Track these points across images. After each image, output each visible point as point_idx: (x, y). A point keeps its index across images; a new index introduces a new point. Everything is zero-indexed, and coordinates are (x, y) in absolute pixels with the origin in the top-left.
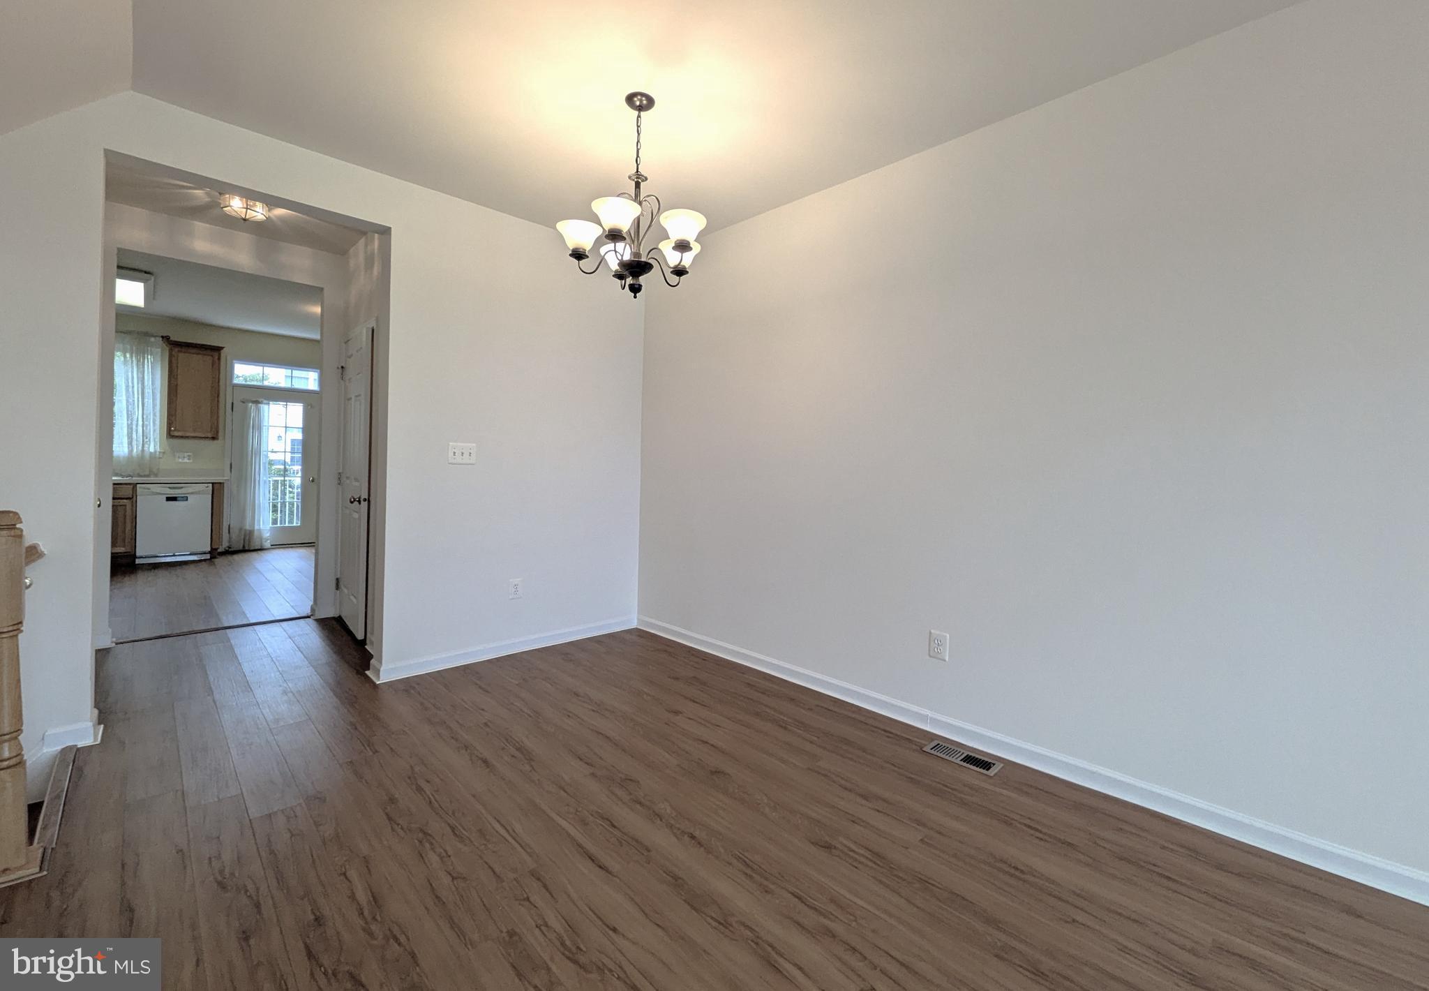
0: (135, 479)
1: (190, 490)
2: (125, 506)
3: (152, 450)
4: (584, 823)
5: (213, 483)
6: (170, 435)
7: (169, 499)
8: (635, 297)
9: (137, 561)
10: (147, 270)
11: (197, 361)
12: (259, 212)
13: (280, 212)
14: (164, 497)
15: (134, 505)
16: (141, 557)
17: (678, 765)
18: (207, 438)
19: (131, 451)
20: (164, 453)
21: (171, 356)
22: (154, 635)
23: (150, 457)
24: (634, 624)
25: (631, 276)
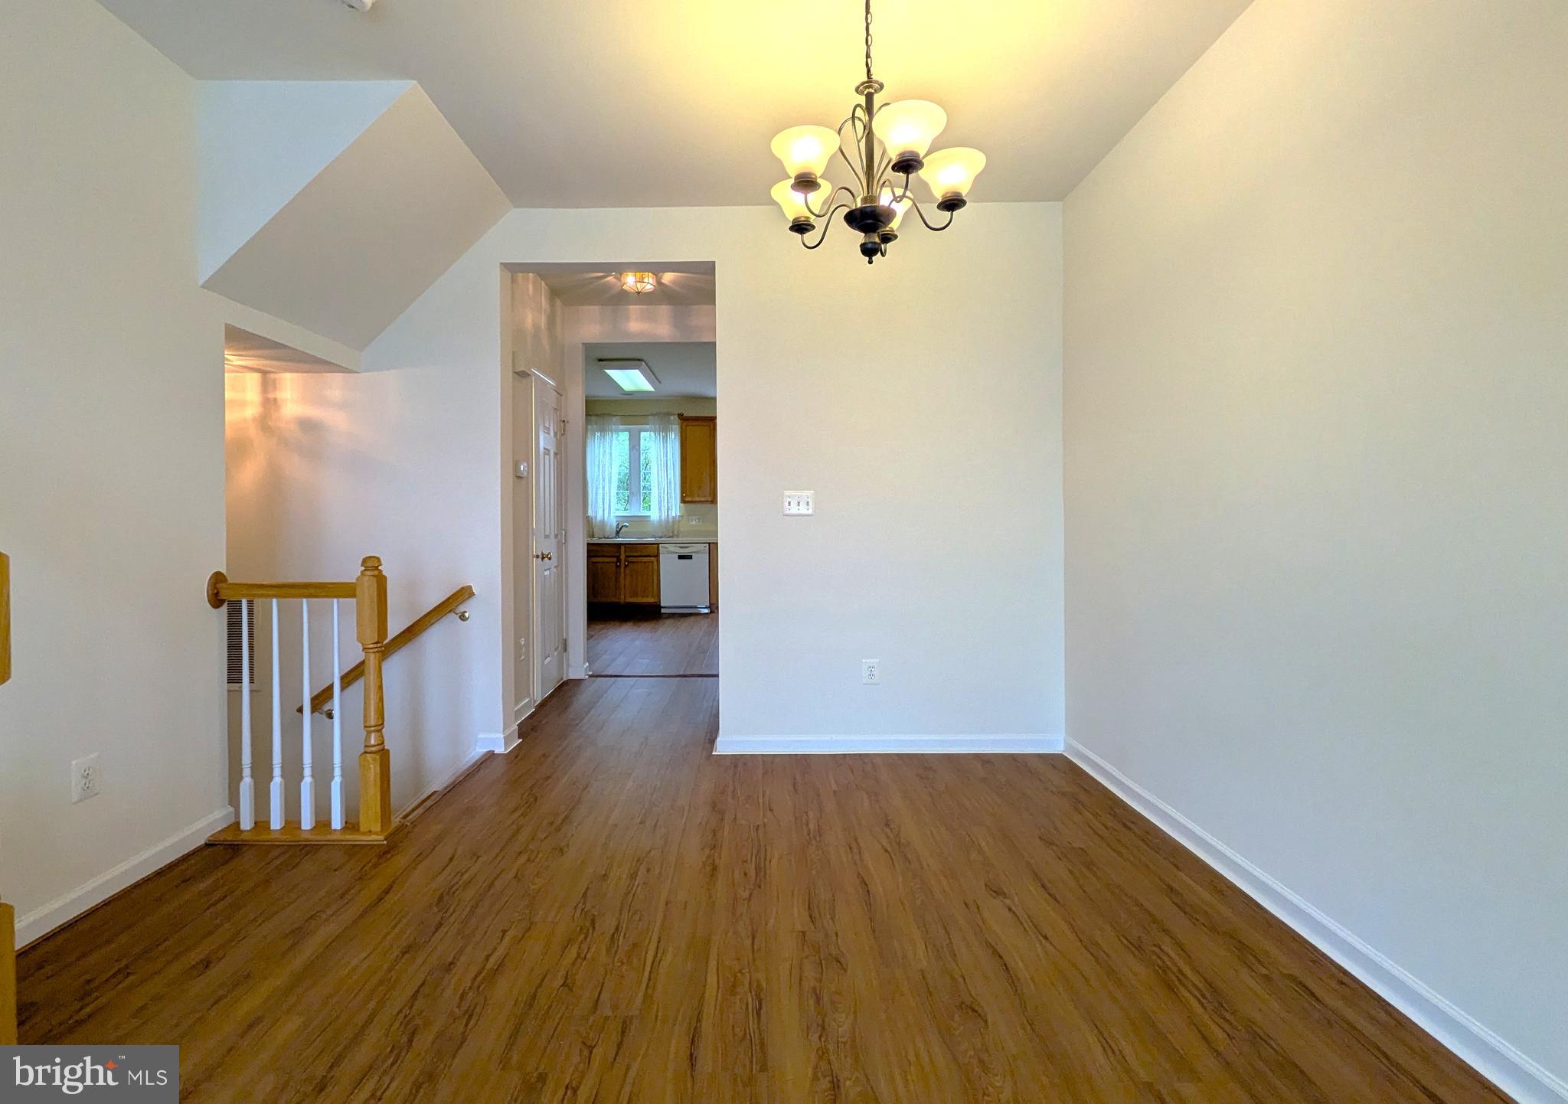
0: (659, 540)
1: (694, 549)
2: (653, 562)
3: (674, 515)
4: (733, 989)
5: (709, 543)
6: (683, 501)
7: (681, 557)
8: (870, 262)
9: (663, 611)
10: (640, 358)
11: (697, 431)
12: (648, 284)
13: (668, 277)
14: (676, 556)
15: (658, 562)
16: (665, 607)
17: (922, 971)
18: (707, 501)
19: (660, 516)
20: (682, 516)
21: (681, 428)
22: (674, 674)
23: (673, 521)
24: (1058, 749)
25: (863, 234)
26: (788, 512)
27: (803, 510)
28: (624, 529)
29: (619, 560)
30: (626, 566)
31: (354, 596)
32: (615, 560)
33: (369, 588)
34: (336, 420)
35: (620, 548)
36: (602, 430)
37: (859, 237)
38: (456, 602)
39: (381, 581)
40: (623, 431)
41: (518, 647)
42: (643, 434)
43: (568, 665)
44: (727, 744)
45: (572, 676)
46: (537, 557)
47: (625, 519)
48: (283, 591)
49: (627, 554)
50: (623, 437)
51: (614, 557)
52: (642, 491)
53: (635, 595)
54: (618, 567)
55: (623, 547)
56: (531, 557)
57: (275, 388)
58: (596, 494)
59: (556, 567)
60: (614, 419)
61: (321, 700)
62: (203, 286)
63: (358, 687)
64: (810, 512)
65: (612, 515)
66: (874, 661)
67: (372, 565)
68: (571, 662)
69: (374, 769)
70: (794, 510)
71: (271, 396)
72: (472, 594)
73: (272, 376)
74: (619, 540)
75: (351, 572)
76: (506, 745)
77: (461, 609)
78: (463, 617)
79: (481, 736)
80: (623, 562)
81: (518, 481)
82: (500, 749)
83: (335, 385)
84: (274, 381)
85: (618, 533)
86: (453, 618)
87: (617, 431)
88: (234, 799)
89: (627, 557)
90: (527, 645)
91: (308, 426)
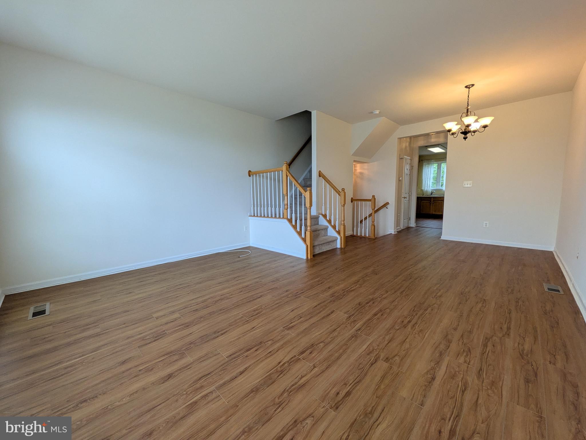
2: (442, 203)
24: (551, 250)
25: (464, 135)
26: (464, 186)
27: (469, 186)
28: (433, 193)
29: (431, 202)
30: (433, 203)
31: (371, 201)
32: (429, 202)
33: (373, 201)
34: (366, 172)
35: (431, 198)
36: (428, 164)
37: (463, 136)
38: (386, 205)
39: (375, 199)
40: (436, 163)
41: (397, 216)
42: (442, 164)
43: (410, 224)
44: (443, 238)
45: (411, 226)
46: (403, 198)
47: (434, 190)
48: (361, 200)
49: (434, 200)
50: (435, 166)
51: (429, 201)
52: (441, 181)
53: (435, 211)
54: (431, 204)
55: (432, 198)
56: (402, 198)
57: (356, 167)
58: (425, 183)
59: (408, 200)
60: (433, 160)
61: (361, 222)
62: (352, 155)
63: (371, 217)
64: (471, 186)
65: (430, 189)
66: (488, 222)
67: (373, 196)
68: (411, 223)
69: (373, 228)
70: (466, 186)
71: (355, 168)
72: (389, 204)
73: (355, 165)
74: (431, 196)
75: (371, 198)
76: (394, 233)
77: (387, 206)
78: (387, 208)
79: (389, 230)
80: (432, 202)
81: (399, 181)
82: (393, 233)
83: (366, 166)
84: (356, 166)
85: (431, 194)
86: (385, 208)
87: (434, 164)
88: (353, 231)
89: (433, 201)
90: (400, 216)
91: (361, 173)
